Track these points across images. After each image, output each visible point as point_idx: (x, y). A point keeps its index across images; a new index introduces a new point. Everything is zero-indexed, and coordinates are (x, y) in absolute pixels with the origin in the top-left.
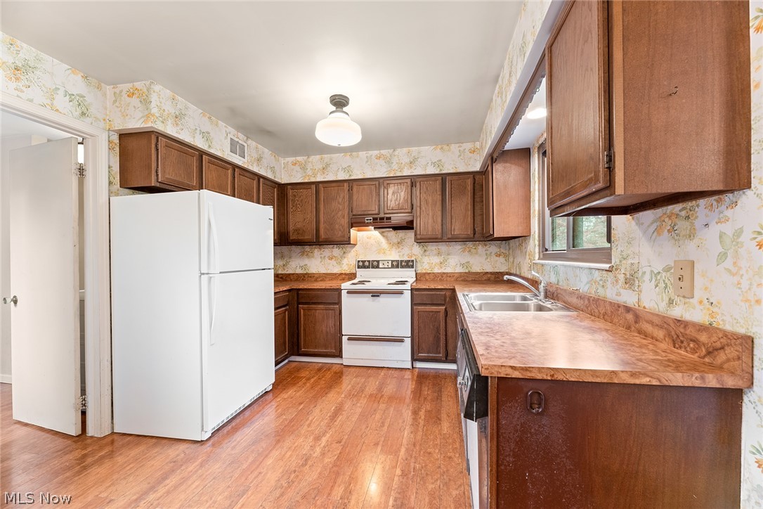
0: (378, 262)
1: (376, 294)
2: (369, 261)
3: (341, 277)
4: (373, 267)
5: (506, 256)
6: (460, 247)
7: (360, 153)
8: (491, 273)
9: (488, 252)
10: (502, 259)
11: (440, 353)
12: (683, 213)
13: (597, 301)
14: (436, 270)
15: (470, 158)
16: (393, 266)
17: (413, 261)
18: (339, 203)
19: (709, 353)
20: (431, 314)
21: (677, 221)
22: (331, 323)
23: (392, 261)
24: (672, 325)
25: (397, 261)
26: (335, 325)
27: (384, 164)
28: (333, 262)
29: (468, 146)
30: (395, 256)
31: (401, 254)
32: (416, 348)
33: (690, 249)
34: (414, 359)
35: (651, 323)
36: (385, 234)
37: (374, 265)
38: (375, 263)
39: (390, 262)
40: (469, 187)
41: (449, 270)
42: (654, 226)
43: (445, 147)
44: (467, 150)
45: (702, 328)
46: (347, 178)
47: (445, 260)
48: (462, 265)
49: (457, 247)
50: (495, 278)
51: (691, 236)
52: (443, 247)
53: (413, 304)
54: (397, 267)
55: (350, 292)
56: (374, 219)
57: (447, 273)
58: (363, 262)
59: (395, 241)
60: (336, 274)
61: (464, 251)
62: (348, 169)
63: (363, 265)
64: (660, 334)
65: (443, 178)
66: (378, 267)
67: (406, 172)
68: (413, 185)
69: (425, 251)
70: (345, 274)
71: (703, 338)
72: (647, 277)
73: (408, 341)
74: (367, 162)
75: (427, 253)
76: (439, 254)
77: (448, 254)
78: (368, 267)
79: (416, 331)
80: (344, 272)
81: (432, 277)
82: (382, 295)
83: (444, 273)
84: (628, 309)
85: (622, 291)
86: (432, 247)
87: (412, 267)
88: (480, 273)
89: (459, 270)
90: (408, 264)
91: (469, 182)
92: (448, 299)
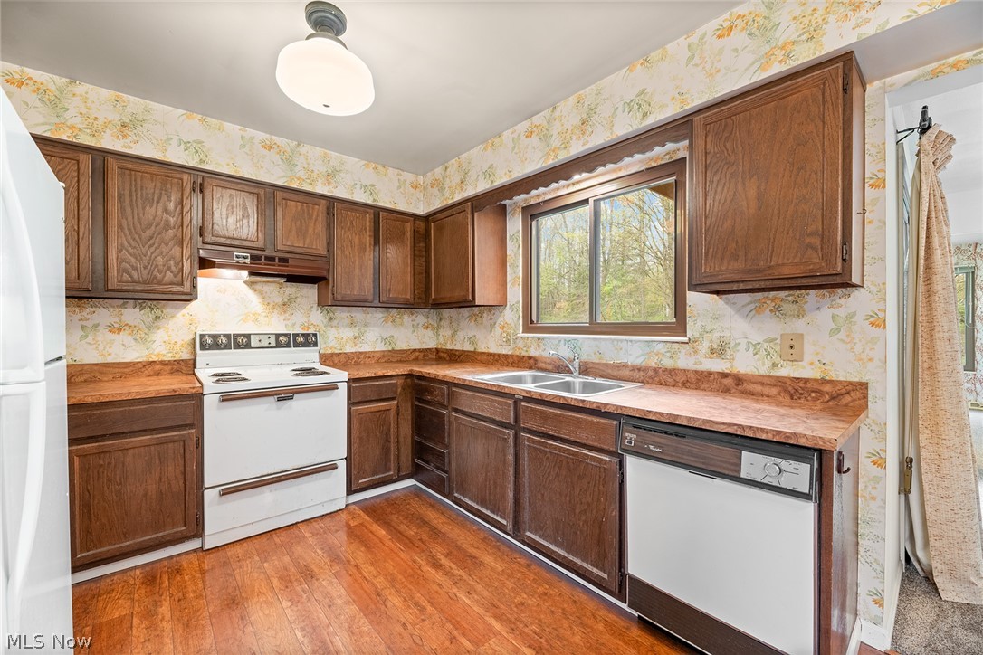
0: (248, 336)
1: (285, 395)
2: (227, 336)
3: (150, 370)
4: (238, 346)
5: (436, 330)
6: (381, 315)
7: (227, 125)
8: (420, 351)
9: (415, 323)
10: (429, 333)
11: (389, 470)
12: (790, 298)
13: (672, 372)
14: (349, 349)
15: (412, 195)
16: (279, 345)
17: (315, 335)
18: (166, 211)
19: (833, 398)
20: (378, 414)
21: (782, 304)
22: (173, 469)
23: (278, 336)
24: (789, 382)
25: (285, 335)
26: (184, 473)
27: (280, 162)
28: (125, 337)
29: (409, 177)
30: (278, 325)
31: (290, 323)
32: (354, 472)
33: (799, 325)
34: (350, 492)
35: (762, 384)
36: (258, 287)
37: (240, 342)
38: (242, 340)
39: (273, 338)
40: (409, 234)
41: (366, 348)
42: (753, 306)
43: (380, 168)
44: (408, 183)
45: (823, 382)
46: (193, 163)
47: (361, 334)
48: (384, 340)
49: (378, 315)
50: (424, 356)
51: (800, 315)
52: (358, 314)
53: (351, 403)
54: (288, 346)
55: (227, 398)
56: (253, 257)
57: (366, 353)
58: (215, 337)
59: (279, 300)
60: (134, 364)
61: (386, 321)
62: (196, 146)
63: (215, 343)
64: (774, 391)
65: (377, 212)
66: (248, 346)
67: (320, 188)
68: (329, 212)
69: (331, 319)
70: (163, 363)
71: (827, 388)
72: (743, 347)
73: (342, 465)
74: (243, 146)
75: (334, 323)
76: (352, 324)
77: (366, 325)
78: (227, 347)
79: (355, 446)
80: (156, 359)
81: (343, 360)
82: (296, 396)
83: (361, 353)
84: (724, 375)
85: (703, 360)
86: (342, 314)
87: (315, 345)
88: (406, 351)
89: (380, 347)
90: (308, 340)
91: (409, 226)
92: (399, 390)
